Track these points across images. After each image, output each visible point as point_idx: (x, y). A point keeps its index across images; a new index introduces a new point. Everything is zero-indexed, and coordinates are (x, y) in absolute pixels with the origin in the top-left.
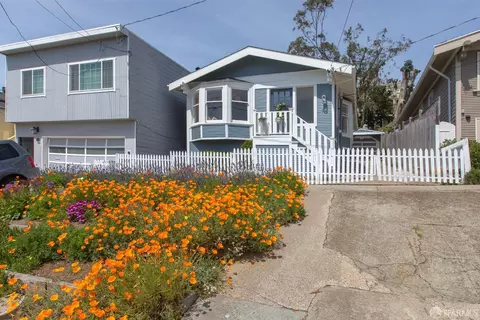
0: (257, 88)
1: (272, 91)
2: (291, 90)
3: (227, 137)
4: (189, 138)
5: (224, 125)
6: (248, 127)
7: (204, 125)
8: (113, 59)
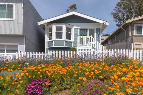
0: (75, 28)
1: (80, 29)
2: (87, 30)
3: (64, 46)
4: (46, 46)
5: (63, 41)
6: (71, 42)
7: (54, 41)
8: (14, 4)
